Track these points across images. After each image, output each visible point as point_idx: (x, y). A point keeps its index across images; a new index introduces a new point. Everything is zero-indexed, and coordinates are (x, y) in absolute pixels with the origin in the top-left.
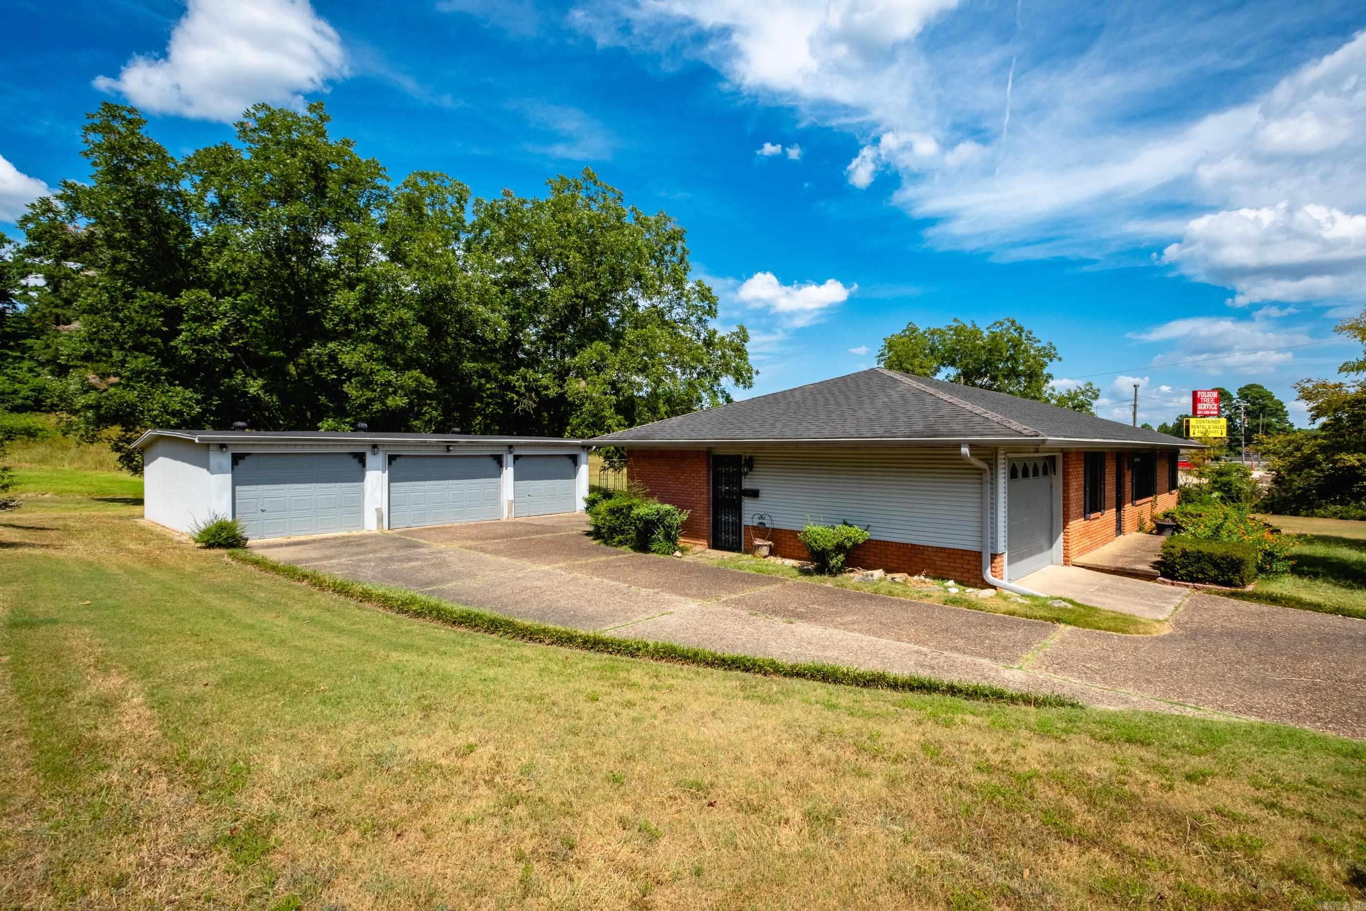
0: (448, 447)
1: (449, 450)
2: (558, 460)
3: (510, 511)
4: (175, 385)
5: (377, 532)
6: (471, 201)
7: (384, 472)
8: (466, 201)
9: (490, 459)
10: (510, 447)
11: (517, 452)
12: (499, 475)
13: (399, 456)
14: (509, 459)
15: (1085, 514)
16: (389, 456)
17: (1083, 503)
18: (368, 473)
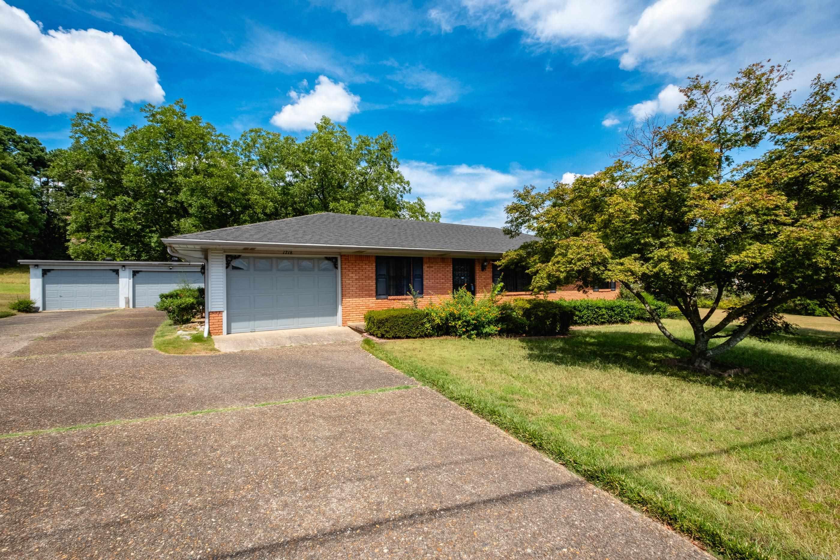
7: (130, 279)
13: (139, 271)
15: (378, 295)
16: (133, 271)
17: (374, 288)
18: (120, 279)
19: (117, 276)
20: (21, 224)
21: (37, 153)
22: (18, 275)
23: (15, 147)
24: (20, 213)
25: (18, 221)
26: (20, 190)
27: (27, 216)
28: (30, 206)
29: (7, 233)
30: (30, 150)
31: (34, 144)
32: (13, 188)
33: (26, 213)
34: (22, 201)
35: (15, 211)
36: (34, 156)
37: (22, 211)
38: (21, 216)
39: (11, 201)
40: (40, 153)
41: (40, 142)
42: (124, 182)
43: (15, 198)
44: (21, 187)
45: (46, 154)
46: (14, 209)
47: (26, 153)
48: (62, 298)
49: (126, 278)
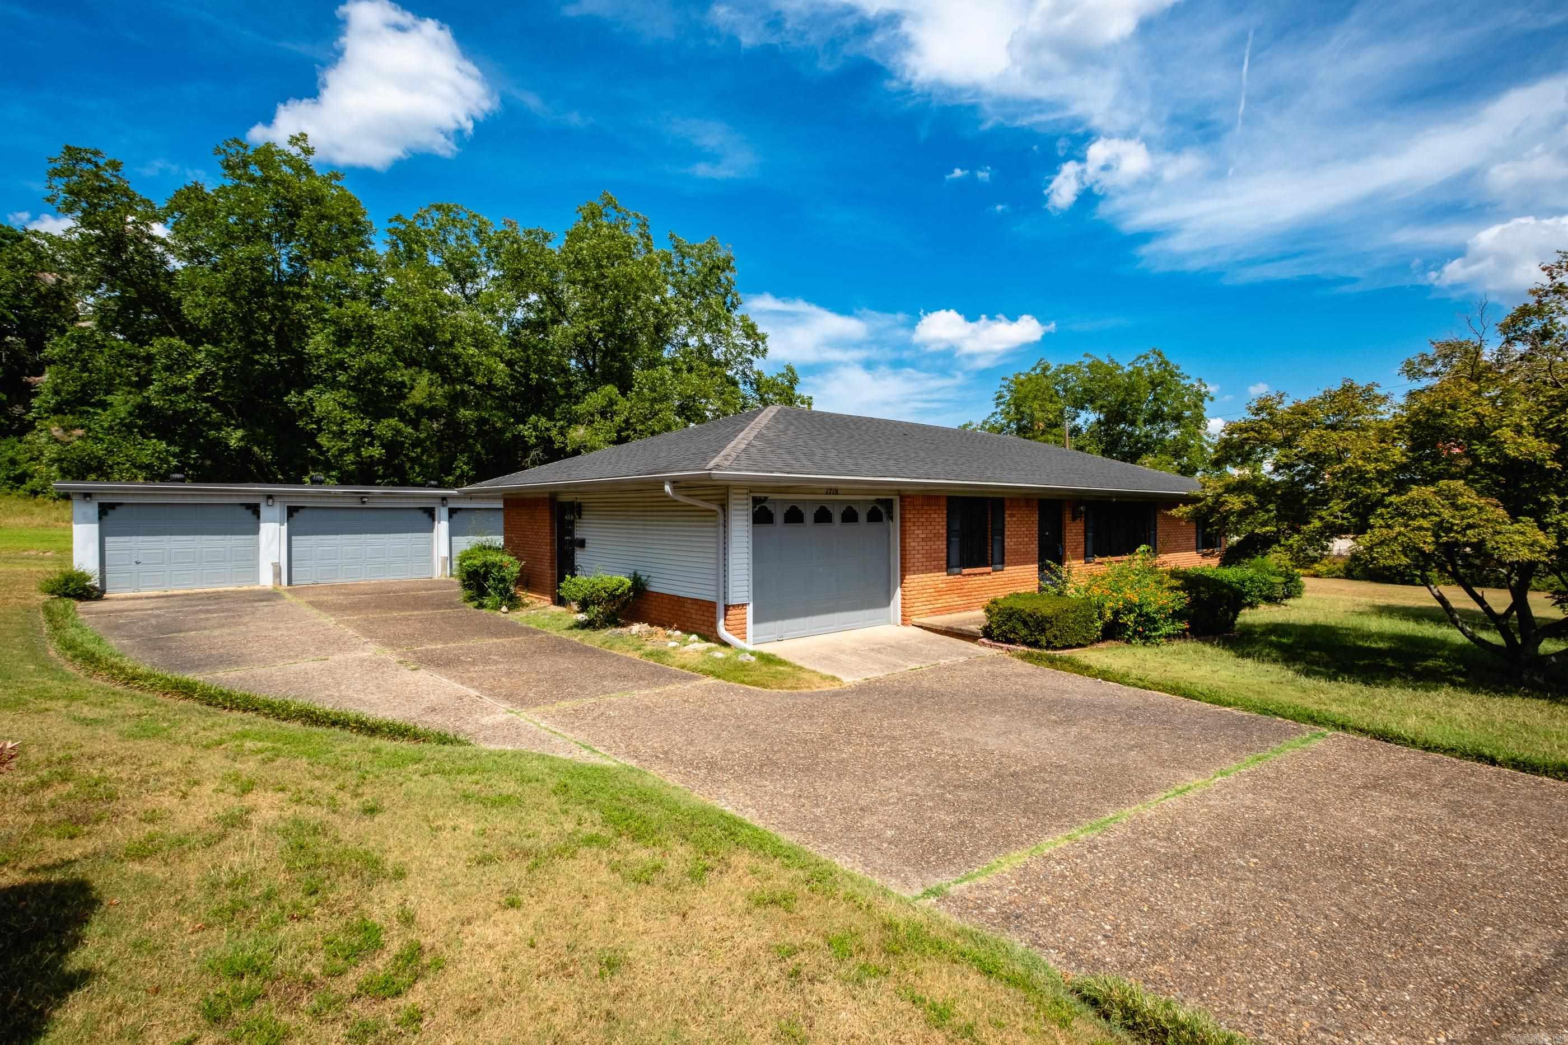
0: (361, 498)
1: (364, 502)
3: (443, 568)
4: (149, 438)
5: (273, 587)
7: (282, 524)
9: (420, 512)
10: (444, 499)
11: (454, 505)
12: (431, 529)
13: (302, 508)
14: (442, 512)
15: (949, 568)
16: (289, 508)
17: (944, 555)
18: (262, 525)
19: (255, 517)
42: (185, 308)
48: (140, 566)
49: (275, 521)
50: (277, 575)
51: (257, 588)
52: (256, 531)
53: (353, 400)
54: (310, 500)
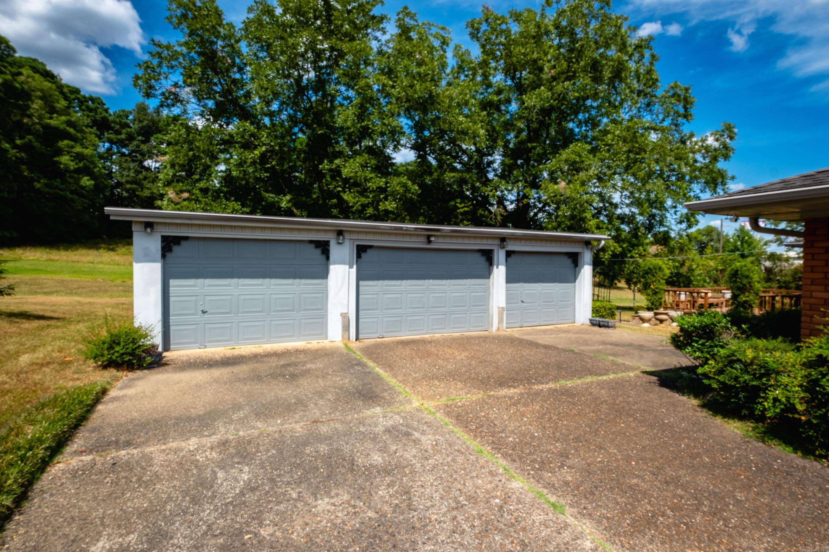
0: (429, 237)
1: (429, 242)
2: (557, 259)
3: (500, 321)
5: (341, 345)
6: (452, 45)
7: (351, 267)
8: (447, 45)
9: (478, 256)
10: (503, 239)
11: (511, 247)
12: (488, 275)
13: (371, 247)
14: (500, 255)
16: (358, 246)
18: (332, 267)
19: (324, 257)
20: (86, 191)
21: (101, 113)
22: (84, 251)
23: (80, 107)
24: (86, 178)
25: (83, 188)
26: (86, 152)
27: (93, 182)
28: (95, 170)
29: (72, 200)
30: (95, 110)
31: (99, 104)
32: (78, 149)
33: (92, 179)
34: (87, 163)
35: (81, 176)
36: (98, 117)
37: (87, 176)
38: (86, 181)
39: (76, 164)
40: (104, 114)
41: (104, 102)
43: (80, 161)
44: (87, 148)
45: (110, 115)
46: (79, 174)
47: (91, 114)
48: (206, 316)
49: (344, 263)
50: (346, 328)
51: (325, 343)
52: (324, 274)
53: (373, 162)
54: (378, 237)
